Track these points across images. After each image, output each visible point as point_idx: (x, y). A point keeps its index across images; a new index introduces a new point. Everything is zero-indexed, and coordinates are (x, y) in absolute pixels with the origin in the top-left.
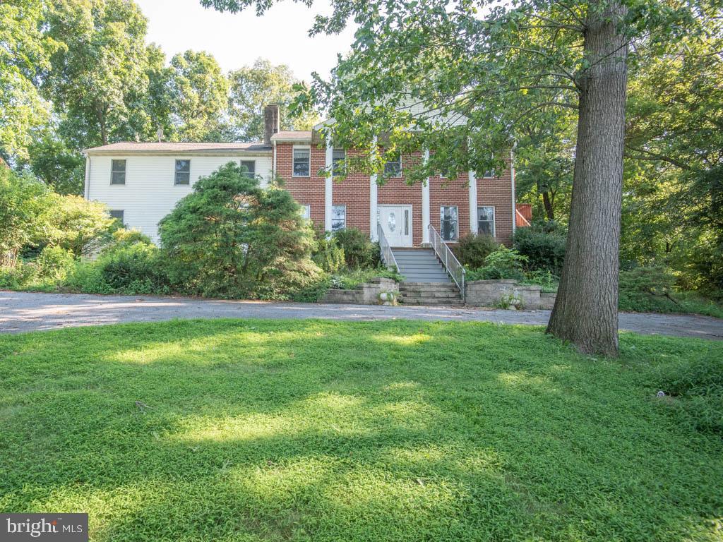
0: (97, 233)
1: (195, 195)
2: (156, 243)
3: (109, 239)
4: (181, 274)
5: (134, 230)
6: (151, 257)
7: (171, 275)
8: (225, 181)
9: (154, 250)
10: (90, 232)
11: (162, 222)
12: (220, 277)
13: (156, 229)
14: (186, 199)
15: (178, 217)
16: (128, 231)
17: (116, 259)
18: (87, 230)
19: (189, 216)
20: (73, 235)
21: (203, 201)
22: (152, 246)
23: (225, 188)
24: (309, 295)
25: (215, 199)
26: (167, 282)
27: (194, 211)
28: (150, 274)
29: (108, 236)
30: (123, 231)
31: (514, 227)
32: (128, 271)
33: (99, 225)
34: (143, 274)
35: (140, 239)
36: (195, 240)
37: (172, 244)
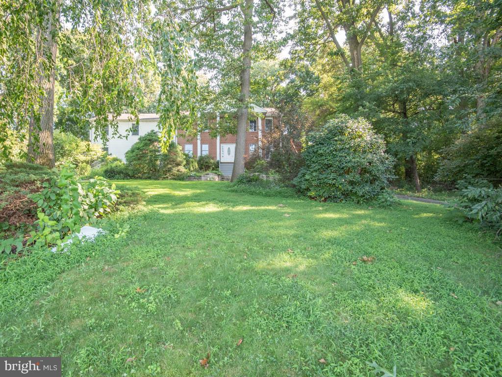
0: (98, 158)
1: (138, 143)
2: (124, 161)
3: (103, 161)
4: (134, 172)
5: (114, 156)
6: (123, 166)
7: (130, 173)
8: (149, 138)
9: (124, 164)
10: (95, 157)
11: (127, 153)
12: (149, 173)
13: (124, 156)
14: (136, 144)
15: (132, 151)
16: (112, 157)
17: (109, 167)
18: (94, 157)
19: (136, 151)
20: (89, 158)
21: (141, 145)
22: (122, 163)
23: (150, 140)
24: (180, 177)
25: (146, 145)
26: (129, 175)
27: (138, 149)
28: (123, 173)
30: (110, 157)
32: (114, 172)
33: (99, 155)
34: (120, 172)
35: (117, 160)
36: (139, 159)
37: (130, 162)
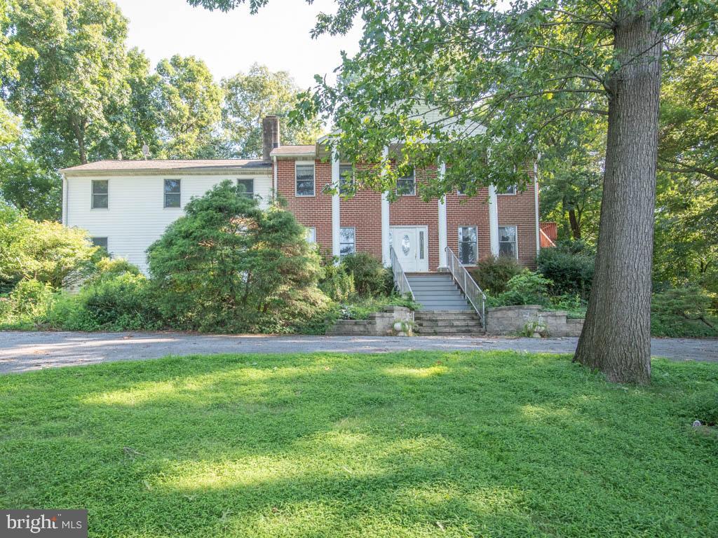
0: (79, 263)
1: (187, 218)
2: (145, 273)
3: (91, 270)
4: (174, 307)
5: (120, 258)
6: (140, 288)
7: (163, 308)
8: (220, 202)
9: (143, 281)
10: (70, 263)
11: (151, 249)
12: (218, 309)
13: (143, 257)
14: (178, 223)
15: (168, 242)
16: (114, 261)
17: (101, 292)
18: (67, 260)
19: (180, 242)
20: (50, 265)
21: (196, 224)
22: (140, 277)
23: (220, 209)
24: (316, 327)
25: (210, 222)
26: (158, 316)
27: (187, 235)
28: (139, 307)
29: (90, 266)
30: (107, 260)
31: (538, 248)
32: (114, 304)
33: (81, 255)
34: (131, 308)
35: (127, 269)
36: (188, 268)
37: (163, 274)
